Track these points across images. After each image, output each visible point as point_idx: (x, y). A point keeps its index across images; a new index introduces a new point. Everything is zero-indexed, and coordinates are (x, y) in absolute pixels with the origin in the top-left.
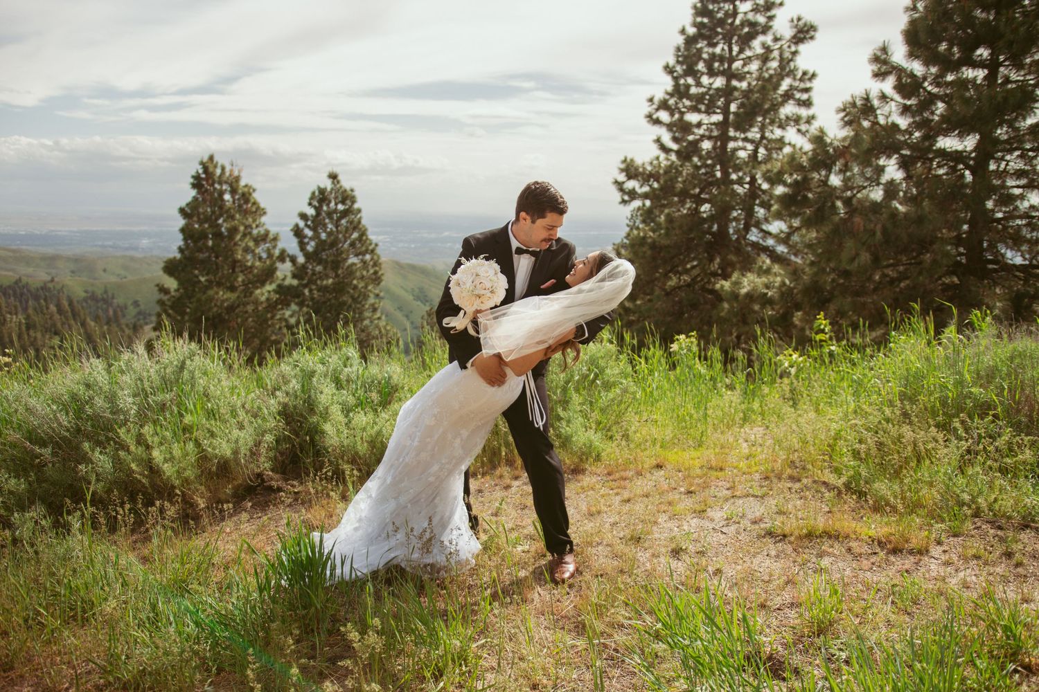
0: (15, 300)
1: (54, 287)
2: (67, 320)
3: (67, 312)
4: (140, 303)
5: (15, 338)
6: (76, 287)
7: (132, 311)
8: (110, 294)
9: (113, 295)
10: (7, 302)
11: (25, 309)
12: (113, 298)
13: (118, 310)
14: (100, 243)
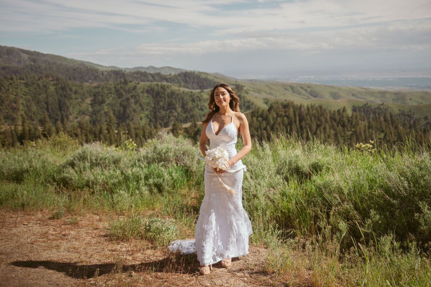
0: (364, 114)
1: (384, 108)
2: (389, 125)
3: (389, 121)
4: (429, 118)
5: (362, 133)
6: (395, 108)
7: (423, 122)
8: (412, 112)
9: (414, 113)
10: (360, 115)
11: (368, 119)
12: (414, 114)
13: (416, 121)
14: (410, 85)
